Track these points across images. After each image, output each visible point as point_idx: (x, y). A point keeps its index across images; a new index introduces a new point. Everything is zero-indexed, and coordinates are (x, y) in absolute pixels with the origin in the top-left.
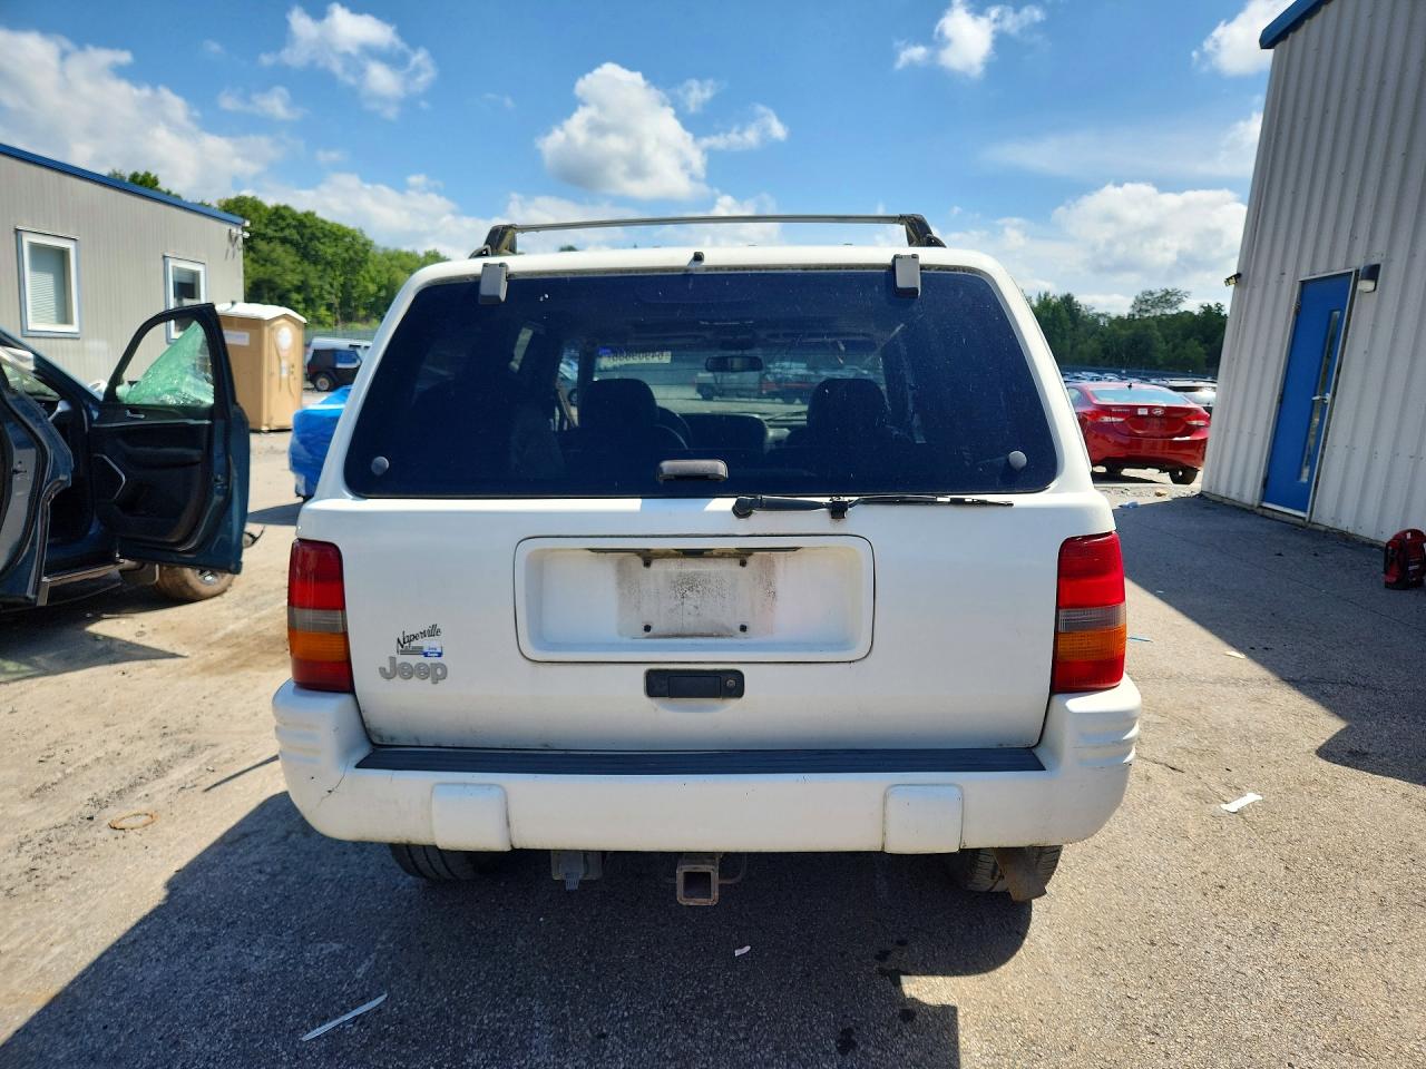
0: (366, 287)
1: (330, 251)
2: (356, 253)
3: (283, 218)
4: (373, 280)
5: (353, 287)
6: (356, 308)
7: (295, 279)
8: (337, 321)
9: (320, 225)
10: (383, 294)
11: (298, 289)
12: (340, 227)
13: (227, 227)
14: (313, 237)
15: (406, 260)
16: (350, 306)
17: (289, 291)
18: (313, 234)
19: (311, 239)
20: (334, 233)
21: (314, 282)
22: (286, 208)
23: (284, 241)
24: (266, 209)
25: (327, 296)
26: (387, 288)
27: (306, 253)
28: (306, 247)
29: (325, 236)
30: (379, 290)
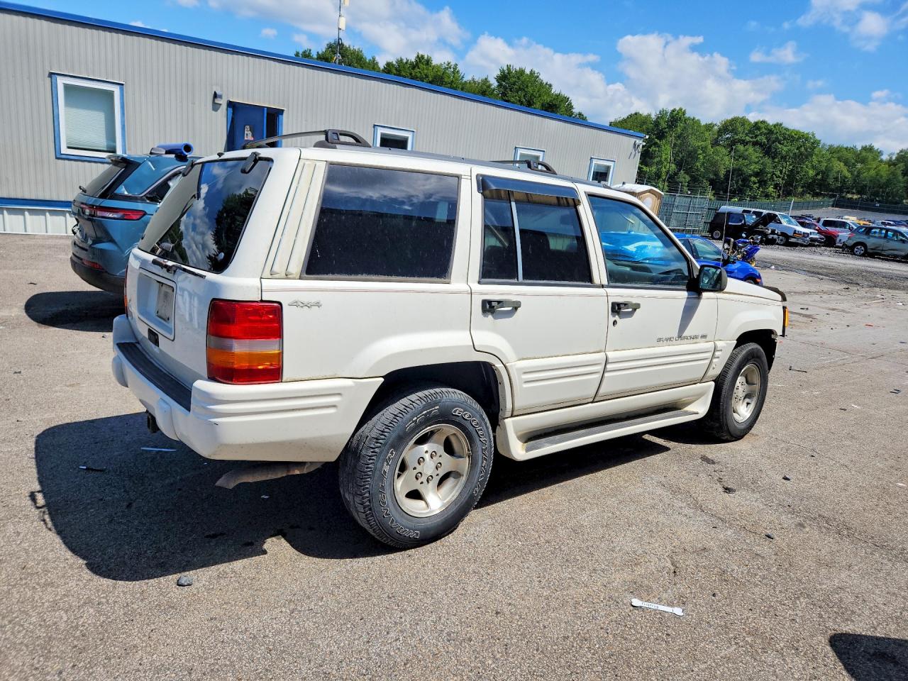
0: (807, 172)
1: (785, 149)
2: (806, 150)
3: (759, 129)
4: (813, 167)
5: (798, 173)
6: (796, 187)
7: (755, 168)
8: (779, 196)
9: (784, 131)
10: (819, 177)
11: (756, 174)
12: (797, 132)
13: (633, 140)
14: (777, 140)
15: (845, 152)
16: (792, 186)
17: (751, 176)
18: (777, 138)
19: (774, 142)
20: (792, 137)
21: (769, 169)
22: (763, 122)
23: (755, 144)
24: (750, 123)
25: (775, 179)
26: (823, 173)
27: (768, 151)
28: (770, 147)
29: (785, 139)
30: (817, 174)
